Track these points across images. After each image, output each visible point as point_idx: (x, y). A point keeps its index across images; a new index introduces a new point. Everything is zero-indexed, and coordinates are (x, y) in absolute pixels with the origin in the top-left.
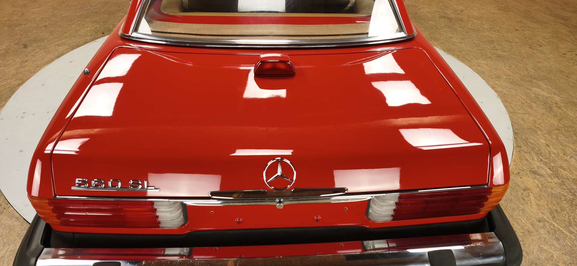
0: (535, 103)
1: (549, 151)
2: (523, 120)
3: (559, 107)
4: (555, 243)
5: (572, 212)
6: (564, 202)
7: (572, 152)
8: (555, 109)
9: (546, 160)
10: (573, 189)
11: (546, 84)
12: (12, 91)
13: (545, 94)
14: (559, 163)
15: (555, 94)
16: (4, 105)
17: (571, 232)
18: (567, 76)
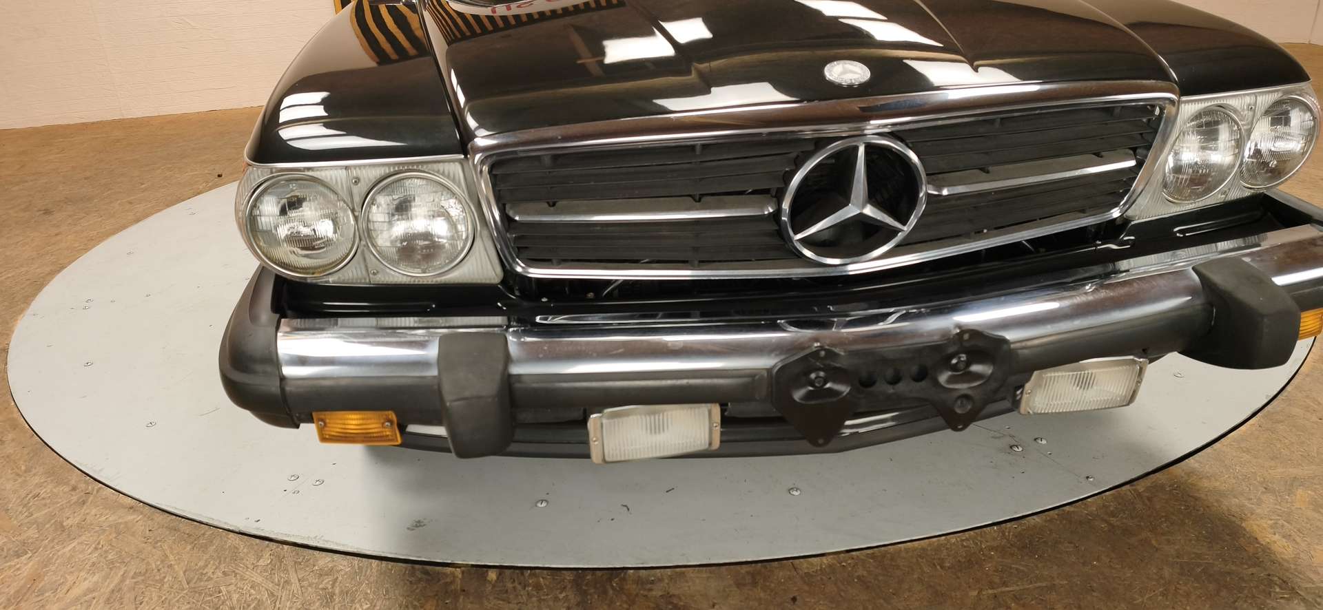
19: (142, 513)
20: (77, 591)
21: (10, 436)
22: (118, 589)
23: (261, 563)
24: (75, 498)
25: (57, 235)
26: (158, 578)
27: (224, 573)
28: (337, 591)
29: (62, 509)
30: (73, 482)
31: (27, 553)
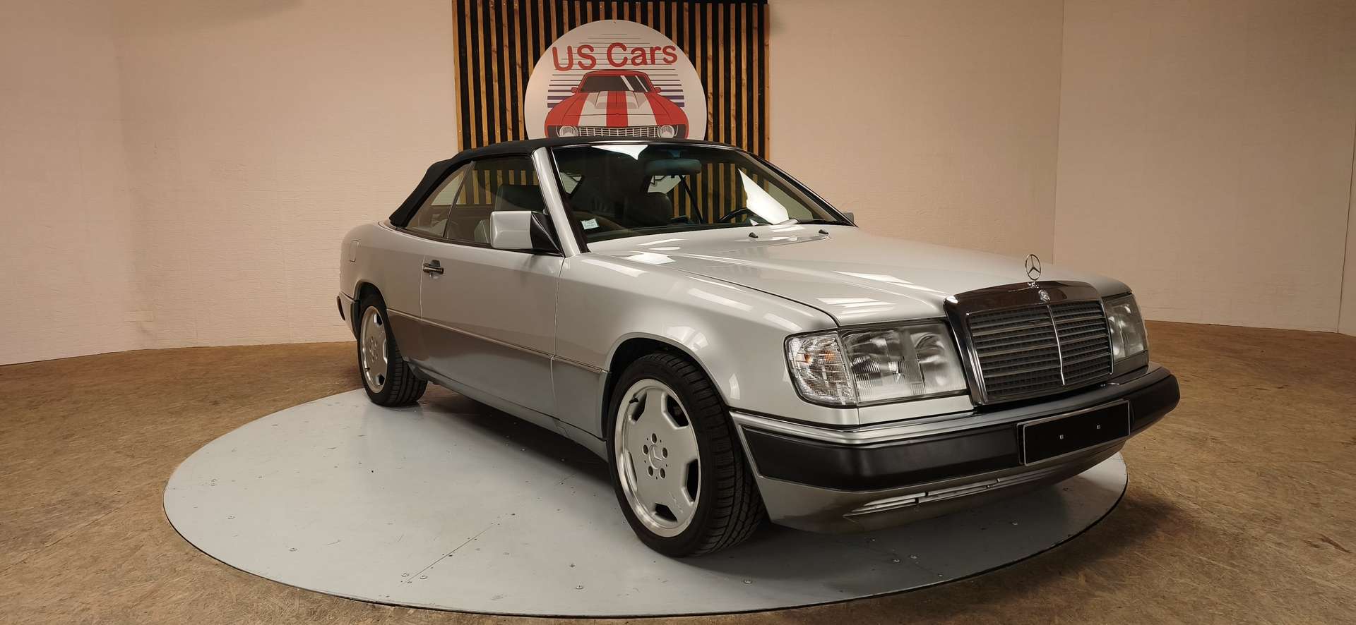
0: (1172, 439)
1: (1196, 487)
2: (1147, 456)
3: (1221, 443)
4: (1201, 575)
5: (1237, 546)
6: (1222, 536)
7: (1241, 486)
8: (1211, 444)
9: (1190, 496)
10: (1240, 523)
11: (1195, 420)
12: (198, 446)
13: (1193, 430)
14: (1216, 498)
15: (1212, 429)
16: (183, 460)
17: (1233, 565)
18: (1237, 411)
19: (221, 568)
20: (174, 598)
21: (156, 526)
22: (197, 599)
23: (282, 595)
24: (186, 558)
25: (218, 418)
26: (221, 596)
27: (259, 598)
28: (318, 610)
29: (177, 562)
30: (187, 551)
31: (151, 580)
